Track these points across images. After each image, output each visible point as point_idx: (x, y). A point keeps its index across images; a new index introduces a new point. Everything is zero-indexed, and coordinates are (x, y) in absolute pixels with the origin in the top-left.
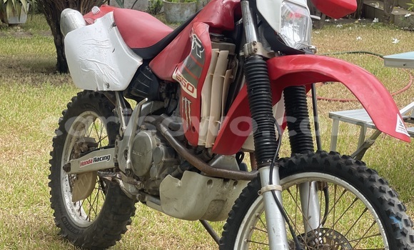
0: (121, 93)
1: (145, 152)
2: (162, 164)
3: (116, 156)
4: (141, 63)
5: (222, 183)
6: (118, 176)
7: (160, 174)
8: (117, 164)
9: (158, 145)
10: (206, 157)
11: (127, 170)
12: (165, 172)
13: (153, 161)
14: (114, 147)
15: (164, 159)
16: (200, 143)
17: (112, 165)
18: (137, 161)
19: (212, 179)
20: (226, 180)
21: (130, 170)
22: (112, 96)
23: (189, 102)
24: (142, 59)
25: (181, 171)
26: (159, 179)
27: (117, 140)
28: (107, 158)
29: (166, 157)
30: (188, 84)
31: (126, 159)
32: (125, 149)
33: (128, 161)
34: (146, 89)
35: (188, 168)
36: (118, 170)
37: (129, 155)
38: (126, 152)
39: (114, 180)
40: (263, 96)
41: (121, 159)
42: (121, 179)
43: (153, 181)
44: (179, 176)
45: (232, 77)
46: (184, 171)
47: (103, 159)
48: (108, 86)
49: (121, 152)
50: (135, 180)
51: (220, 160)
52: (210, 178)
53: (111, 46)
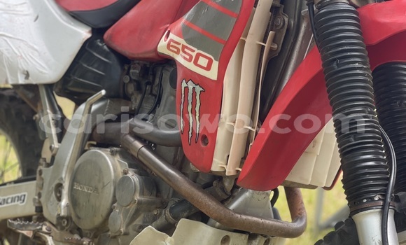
0: (49, 87)
1: (100, 186)
2: (133, 207)
3: (39, 195)
4: (89, 35)
5: (246, 241)
6: (44, 229)
7: (128, 225)
8: (39, 209)
9: (125, 173)
10: (220, 193)
11: (60, 218)
12: (138, 222)
13: (114, 201)
14: (34, 179)
15: (137, 197)
16: (216, 166)
17: (30, 210)
18: (82, 201)
19: (229, 234)
20: (252, 237)
21: (68, 218)
22: (31, 95)
23: (198, 89)
24: (90, 29)
25: (171, 220)
26: (126, 234)
27: (40, 167)
28: (19, 198)
29: (142, 193)
30: (198, 55)
31: (59, 199)
32: (57, 182)
33: (64, 202)
34: (98, 78)
35: (186, 214)
36: (42, 219)
37: (65, 192)
38: (59, 187)
39: (37, 236)
40: (358, 71)
41: (48, 199)
42: (49, 234)
43: (115, 237)
44: (168, 229)
45: (276, 46)
46: (177, 219)
47: (13, 200)
48: (27, 75)
49: (49, 186)
50: (77, 237)
51: (246, 199)
52: (226, 233)
53: (31, 11)
